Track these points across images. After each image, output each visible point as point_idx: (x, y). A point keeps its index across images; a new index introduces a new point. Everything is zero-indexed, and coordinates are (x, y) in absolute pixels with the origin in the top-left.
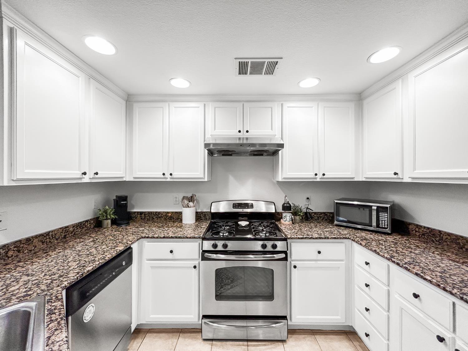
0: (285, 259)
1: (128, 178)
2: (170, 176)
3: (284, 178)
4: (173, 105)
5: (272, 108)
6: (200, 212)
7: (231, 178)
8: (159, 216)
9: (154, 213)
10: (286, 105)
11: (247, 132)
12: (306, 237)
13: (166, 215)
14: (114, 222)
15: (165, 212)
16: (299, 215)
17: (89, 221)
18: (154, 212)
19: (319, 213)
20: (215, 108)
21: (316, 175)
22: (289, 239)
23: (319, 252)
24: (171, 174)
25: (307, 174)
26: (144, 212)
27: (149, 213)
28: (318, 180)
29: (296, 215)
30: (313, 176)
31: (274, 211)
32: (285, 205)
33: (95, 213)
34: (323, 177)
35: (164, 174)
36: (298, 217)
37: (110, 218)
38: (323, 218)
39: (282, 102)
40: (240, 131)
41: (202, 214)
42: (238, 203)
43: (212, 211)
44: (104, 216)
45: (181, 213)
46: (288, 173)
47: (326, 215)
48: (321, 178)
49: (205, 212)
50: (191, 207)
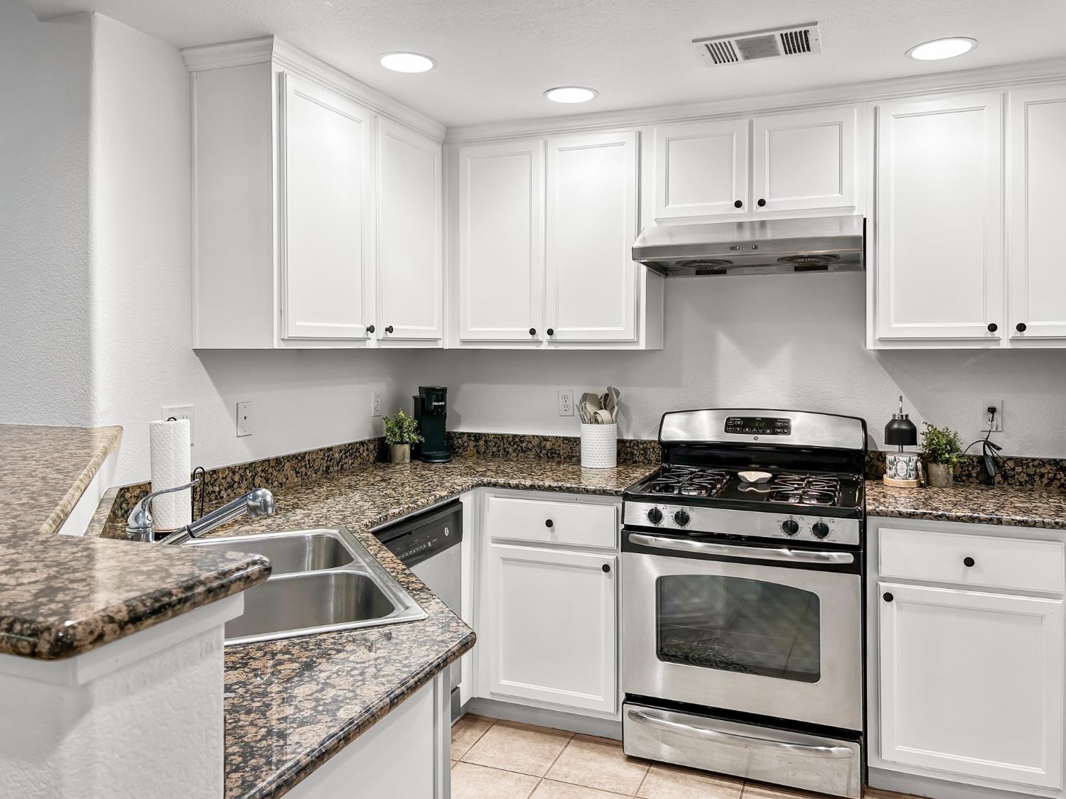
0: (859, 569)
1: (447, 344)
2: (549, 337)
3: (882, 340)
4: (556, 143)
5: (840, 125)
6: (631, 441)
7: (725, 343)
8: (522, 447)
9: (510, 439)
10: (889, 111)
11: (762, 203)
13: (539, 445)
14: (418, 454)
15: (537, 436)
16: (947, 461)
17: (367, 444)
18: (508, 436)
19: (1034, 460)
20: (668, 141)
21: (993, 328)
22: (872, 514)
23: (969, 562)
24: (550, 332)
26: (484, 435)
27: (496, 436)
28: (1005, 345)
29: (935, 461)
30: (984, 333)
31: (860, 446)
32: (896, 426)
33: (376, 428)
34: (1019, 334)
35: (533, 332)
36: (942, 466)
37: (407, 440)
38: (1050, 480)
39: (875, 104)
40: (738, 204)
41: (638, 446)
42: (742, 419)
43: (663, 439)
44: (395, 435)
45: (577, 441)
46: (895, 325)
48: (1013, 340)
49: (645, 442)
50: (602, 423)
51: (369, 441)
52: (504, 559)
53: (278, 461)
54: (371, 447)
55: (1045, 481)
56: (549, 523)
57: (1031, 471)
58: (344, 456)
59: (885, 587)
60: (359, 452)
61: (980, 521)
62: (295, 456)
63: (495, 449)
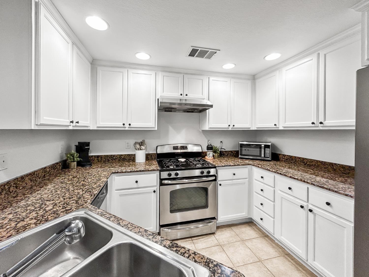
0: (215, 180)
1: (92, 127)
2: (129, 126)
3: (210, 128)
4: (131, 71)
5: (202, 80)
7: (171, 128)
8: (114, 158)
9: (110, 156)
10: (211, 79)
11: (187, 95)
12: (227, 165)
13: (120, 157)
14: (79, 164)
15: (119, 155)
16: (217, 153)
17: (59, 164)
18: (109, 155)
19: (228, 151)
20: (164, 76)
22: (217, 167)
23: (234, 174)
25: (223, 125)
26: (101, 156)
27: (105, 156)
28: (230, 129)
30: (227, 127)
31: (201, 151)
32: (209, 146)
33: (61, 157)
34: (233, 127)
35: (124, 124)
36: (217, 154)
37: (76, 160)
38: (230, 155)
39: (209, 77)
40: (181, 95)
41: (149, 155)
42: (177, 146)
43: (158, 152)
44: (71, 159)
46: (212, 125)
47: (232, 152)
49: (151, 154)
50: (143, 150)
51: (60, 162)
52: (120, 195)
54: (60, 164)
56: (137, 182)
58: (51, 169)
59: (219, 183)
60: (56, 167)
61: (236, 165)
63: (104, 160)
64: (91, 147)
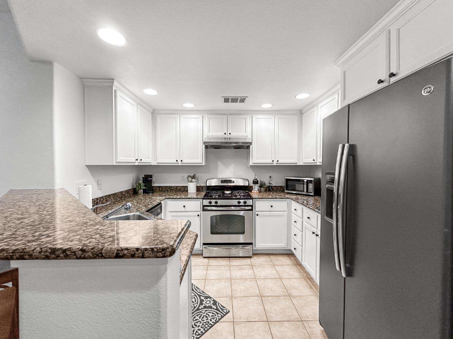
0: (252, 210)
1: (154, 163)
2: (181, 162)
3: (254, 163)
4: (182, 116)
5: (245, 119)
6: (199, 186)
7: (220, 164)
8: (172, 189)
10: (255, 117)
11: (230, 134)
12: (264, 198)
13: (176, 188)
14: (145, 192)
15: (176, 186)
16: (264, 187)
18: (168, 186)
19: (277, 186)
20: (209, 118)
21: (273, 161)
22: (254, 198)
23: (272, 206)
25: (267, 160)
26: (161, 186)
27: (165, 186)
29: (262, 187)
31: (248, 185)
32: (255, 181)
33: (133, 186)
35: (177, 161)
37: (142, 188)
39: (252, 115)
40: (225, 134)
42: (224, 180)
43: (207, 185)
44: (139, 187)
45: (187, 187)
46: (256, 160)
48: (276, 163)
49: (202, 186)
50: (193, 182)
51: (131, 189)
52: (172, 216)
53: (109, 196)
54: (132, 190)
55: (279, 190)
56: (184, 206)
57: (277, 188)
58: (125, 193)
59: (257, 213)
60: (129, 192)
61: (273, 198)
62: (113, 194)
63: (164, 190)
64: (154, 179)
